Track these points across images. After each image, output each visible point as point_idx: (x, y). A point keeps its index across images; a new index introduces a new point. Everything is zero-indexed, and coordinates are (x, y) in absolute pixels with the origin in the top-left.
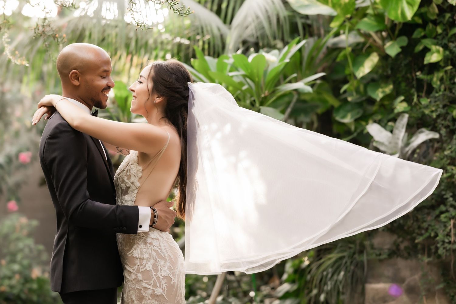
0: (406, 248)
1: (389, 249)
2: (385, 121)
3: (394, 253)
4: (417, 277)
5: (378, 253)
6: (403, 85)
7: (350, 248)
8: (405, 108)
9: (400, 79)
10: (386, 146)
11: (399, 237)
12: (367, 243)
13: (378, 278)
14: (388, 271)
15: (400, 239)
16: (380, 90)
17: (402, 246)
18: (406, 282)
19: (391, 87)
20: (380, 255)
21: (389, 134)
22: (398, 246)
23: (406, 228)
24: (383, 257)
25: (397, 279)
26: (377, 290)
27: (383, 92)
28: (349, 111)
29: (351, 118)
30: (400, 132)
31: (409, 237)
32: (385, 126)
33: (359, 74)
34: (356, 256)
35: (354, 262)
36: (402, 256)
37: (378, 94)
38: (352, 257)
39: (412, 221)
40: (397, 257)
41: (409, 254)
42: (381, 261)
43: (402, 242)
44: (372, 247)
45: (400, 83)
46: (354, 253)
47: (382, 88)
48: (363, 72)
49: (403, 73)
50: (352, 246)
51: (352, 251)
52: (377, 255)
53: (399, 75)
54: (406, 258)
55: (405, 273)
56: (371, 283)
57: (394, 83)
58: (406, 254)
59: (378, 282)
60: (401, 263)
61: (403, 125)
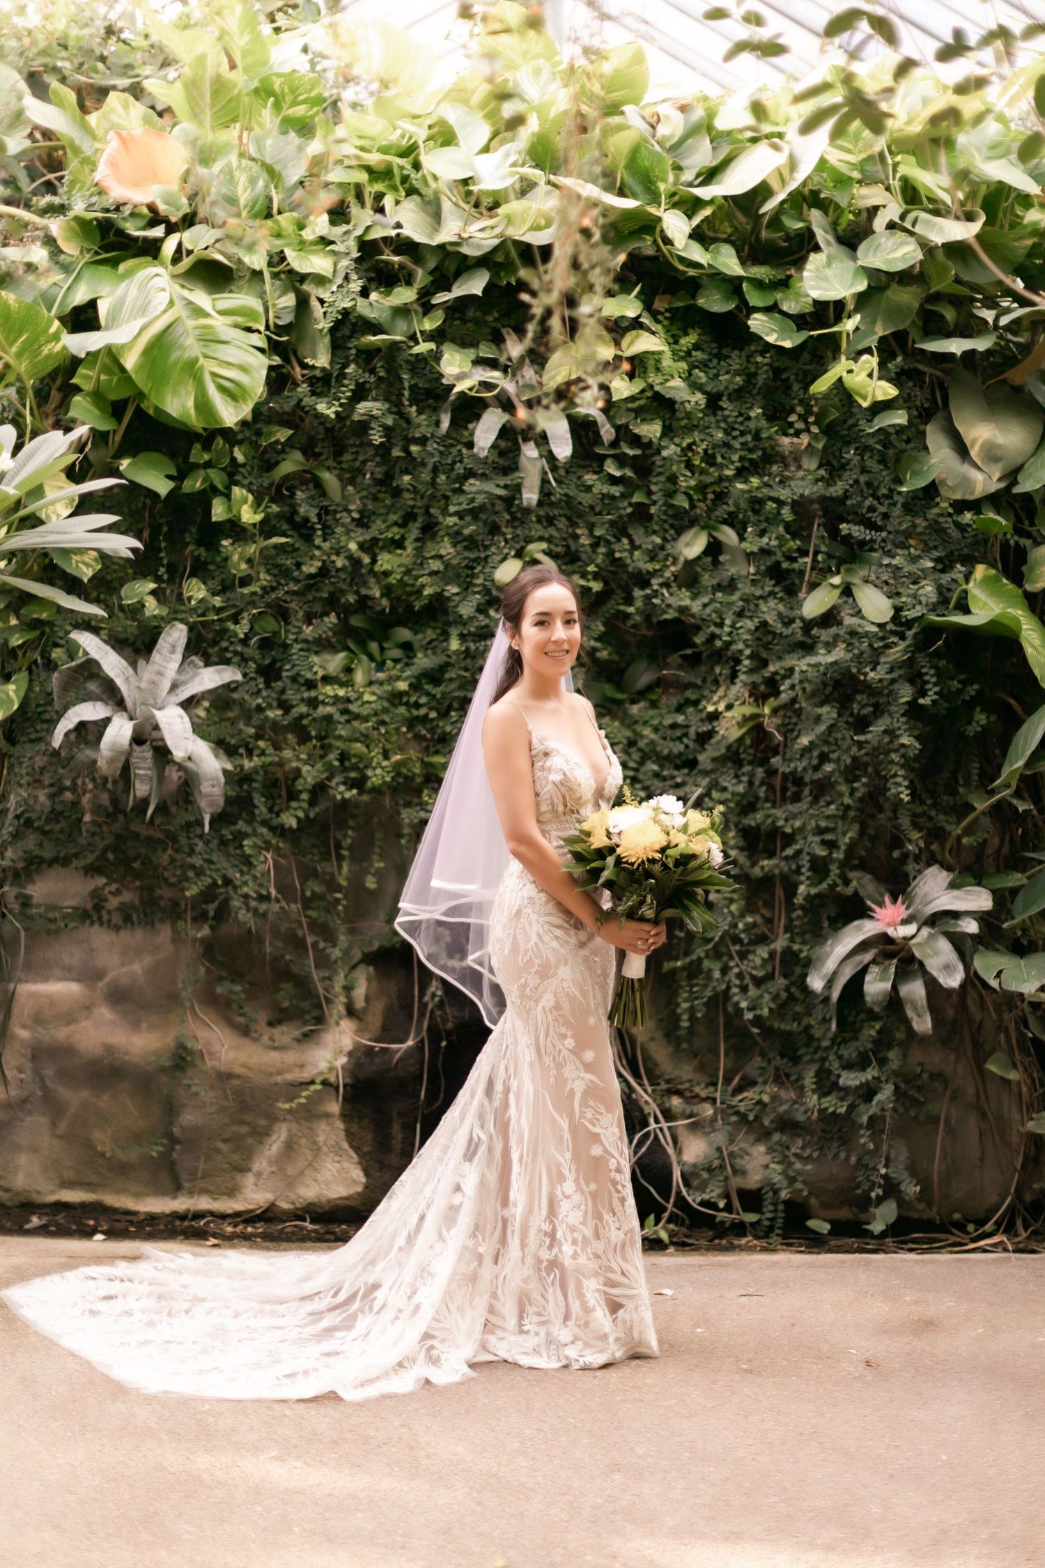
0: (123, 906)
1: (76, 907)
3: (86, 915)
4: (137, 967)
11: (111, 881)
13: (42, 971)
14: (72, 955)
15: (114, 887)
17: (113, 902)
18: (106, 980)
22: (100, 901)
25: (89, 975)
36: (105, 924)
40: (92, 923)
41: (128, 919)
43: (113, 894)
44: (26, 902)
52: (49, 920)
54: (117, 929)
55: (108, 959)
56: (20, 981)
58: (117, 919)
59: (45, 980)
60: (100, 937)
61: (174, 647)
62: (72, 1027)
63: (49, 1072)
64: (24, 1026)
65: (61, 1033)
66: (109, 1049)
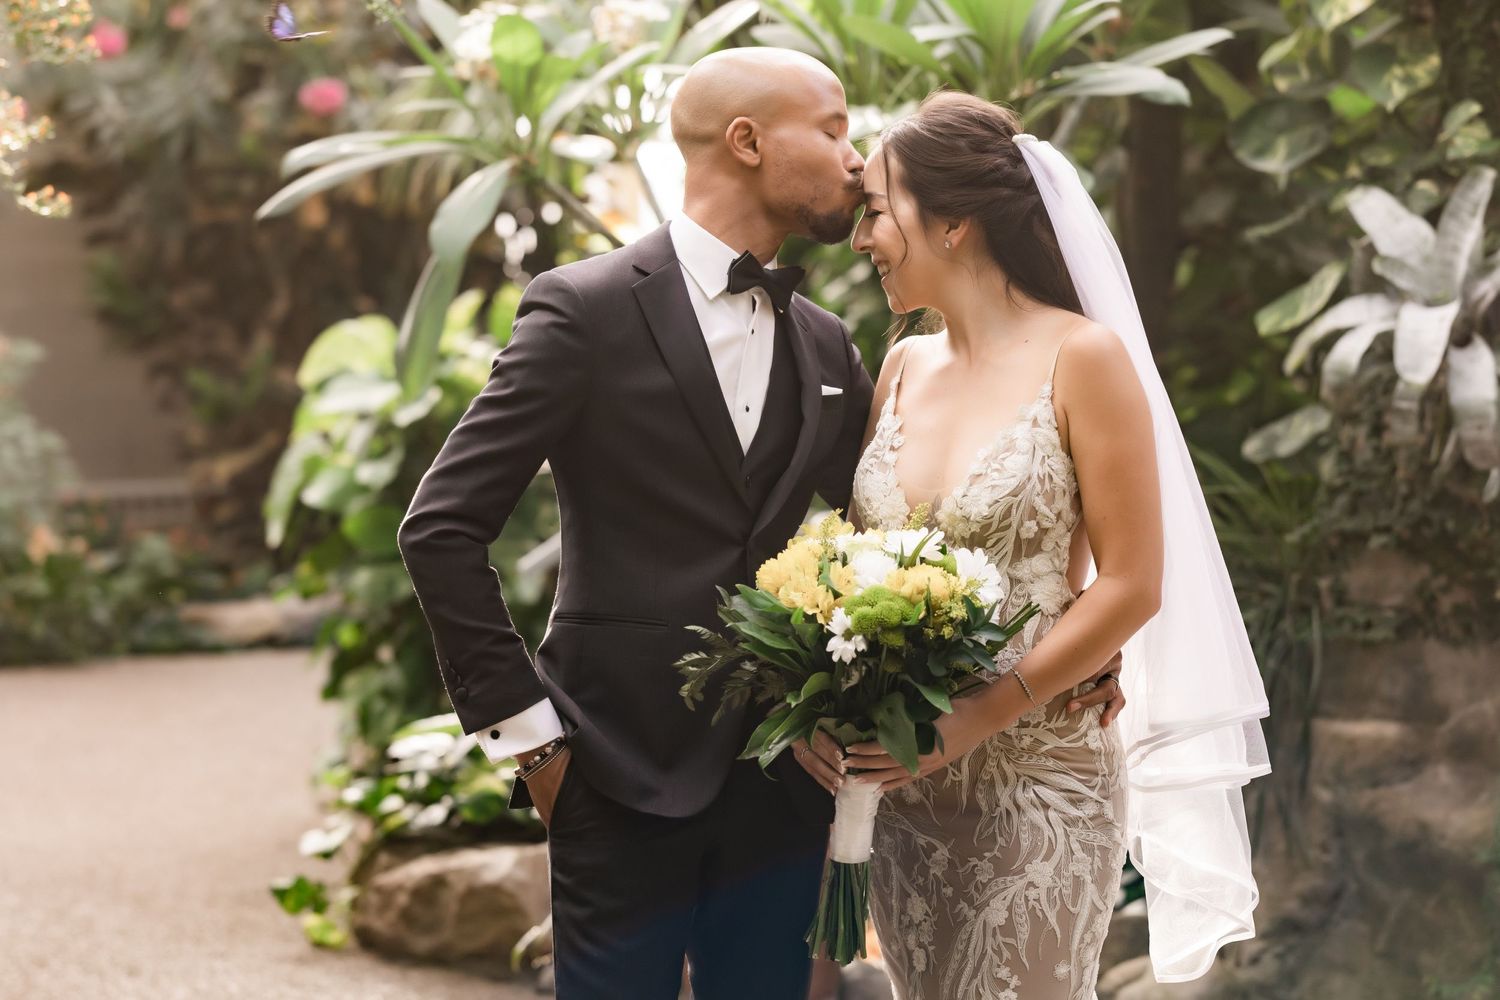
0: (1458, 610)
1: (1399, 610)
2: (1407, 178)
3: (1415, 623)
4: (1488, 707)
5: (1361, 619)
6: (1475, 58)
7: (1265, 595)
8: (1483, 143)
9: (1466, 37)
10: (1412, 271)
11: (1437, 572)
12: (1324, 583)
13: (1357, 704)
14: (1391, 682)
15: (1441, 581)
16: (1398, 71)
17: (1446, 604)
18: (1451, 723)
19: (1434, 61)
20: (1368, 626)
21: (1424, 228)
22: (1430, 603)
23: (1462, 545)
24: (1378, 634)
25: (1419, 710)
26: (1352, 742)
27: (1408, 80)
28: (1281, 130)
29: (1290, 155)
30: (1464, 226)
31: (1470, 575)
32: (1403, 195)
33: (1330, 15)
34: (1286, 625)
35: (1279, 644)
36: (1444, 637)
37: (1389, 87)
38: (1274, 627)
39: (1486, 528)
40: (1426, 635)
41: (1468, 630)
42: (1369, 645)
43: (1446, 590)
44: (1341, 597)
45: (1463, 50)
46: (1280, 614)
47: (1402, 63)
48: (1344, 9)
49: (1479, 16)
50: (1269, 587)
51: (1272, 605)
52: (1355, 626)
53: (1465, 23)
54: (1456, 644)
55: (1450, 690)
56: (1331, 716)
57: (1444, 49)
58: (1455, 631)
59: (1358, 715)
60: (1438, 657)
61: (1476, 206)
62: (1382, 791)
63: (1359, 855)
64: (1326, 784)
65: (1362, 799)
66: (1424, 827)
